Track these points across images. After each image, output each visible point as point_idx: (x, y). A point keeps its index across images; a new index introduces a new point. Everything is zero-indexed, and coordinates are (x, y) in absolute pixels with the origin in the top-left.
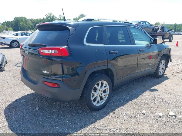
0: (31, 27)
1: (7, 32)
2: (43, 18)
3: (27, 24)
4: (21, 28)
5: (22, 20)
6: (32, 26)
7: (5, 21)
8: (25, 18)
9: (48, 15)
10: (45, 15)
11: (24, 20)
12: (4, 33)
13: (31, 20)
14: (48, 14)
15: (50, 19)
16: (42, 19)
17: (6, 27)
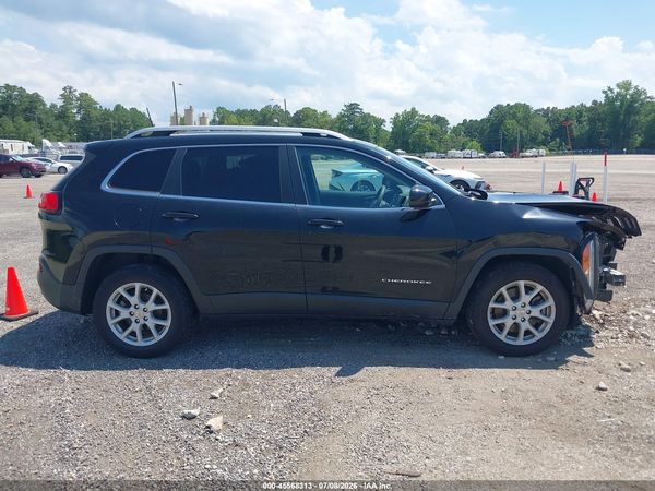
0: (541, 137)
1: (458, 153)
2: (595, 102)
3: (527, 128)
4: (505, 141)
5: (514, 116)
6: (545, 134)
7: (465, 121)
8: (526, 107)
9: (616, 90)
10: (604, 92)
11: (520, 115)
12: (452, 158)
13: (546, 112)
14: (613, 87)
15: (621, 106)
16: (589, 105)
17: (463, 139)
